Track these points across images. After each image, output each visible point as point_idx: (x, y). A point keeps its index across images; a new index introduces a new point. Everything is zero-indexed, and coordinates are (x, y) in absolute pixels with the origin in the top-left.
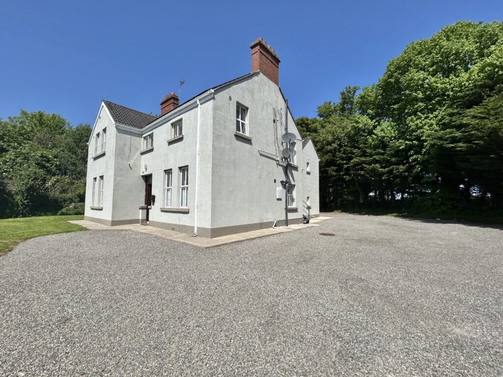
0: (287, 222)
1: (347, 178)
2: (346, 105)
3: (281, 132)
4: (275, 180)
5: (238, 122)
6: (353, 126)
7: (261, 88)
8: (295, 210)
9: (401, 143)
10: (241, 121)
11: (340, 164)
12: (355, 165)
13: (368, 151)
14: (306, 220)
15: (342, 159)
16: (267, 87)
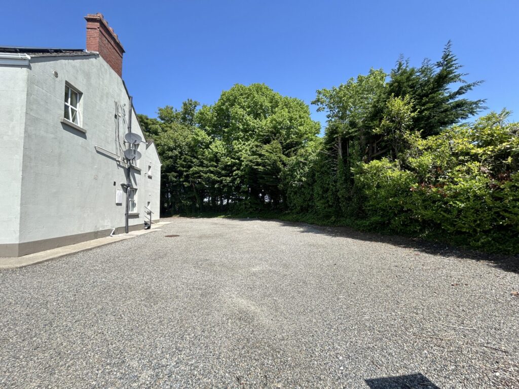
0: (127, 229)
1: (186, 184)
2: (187, 116)
3: (123, 131)
4: (115, 183)
5: (66, 107)
6: (193, 137)
7: (100, 74)
8: (136, 216)
9: (228, 160)
10: (70, 107)
11: (180, 170)
12: (193, 174)
13: (205, 162)
14: (147, 226)
15: (182, 166)
16: (108, 76)
